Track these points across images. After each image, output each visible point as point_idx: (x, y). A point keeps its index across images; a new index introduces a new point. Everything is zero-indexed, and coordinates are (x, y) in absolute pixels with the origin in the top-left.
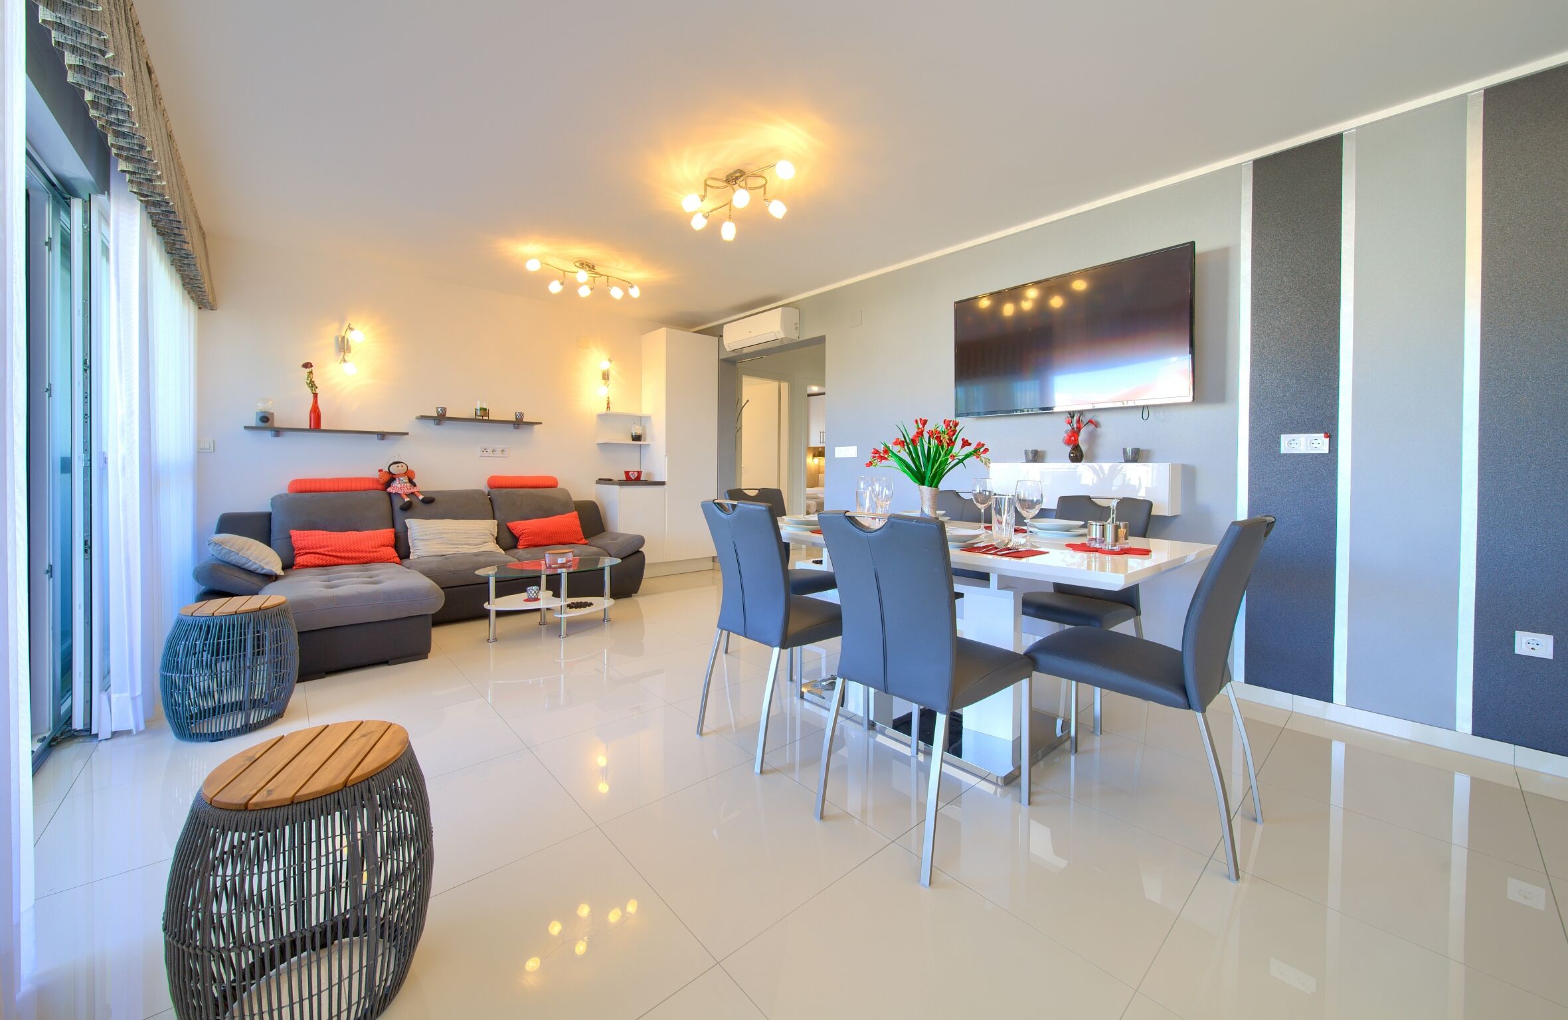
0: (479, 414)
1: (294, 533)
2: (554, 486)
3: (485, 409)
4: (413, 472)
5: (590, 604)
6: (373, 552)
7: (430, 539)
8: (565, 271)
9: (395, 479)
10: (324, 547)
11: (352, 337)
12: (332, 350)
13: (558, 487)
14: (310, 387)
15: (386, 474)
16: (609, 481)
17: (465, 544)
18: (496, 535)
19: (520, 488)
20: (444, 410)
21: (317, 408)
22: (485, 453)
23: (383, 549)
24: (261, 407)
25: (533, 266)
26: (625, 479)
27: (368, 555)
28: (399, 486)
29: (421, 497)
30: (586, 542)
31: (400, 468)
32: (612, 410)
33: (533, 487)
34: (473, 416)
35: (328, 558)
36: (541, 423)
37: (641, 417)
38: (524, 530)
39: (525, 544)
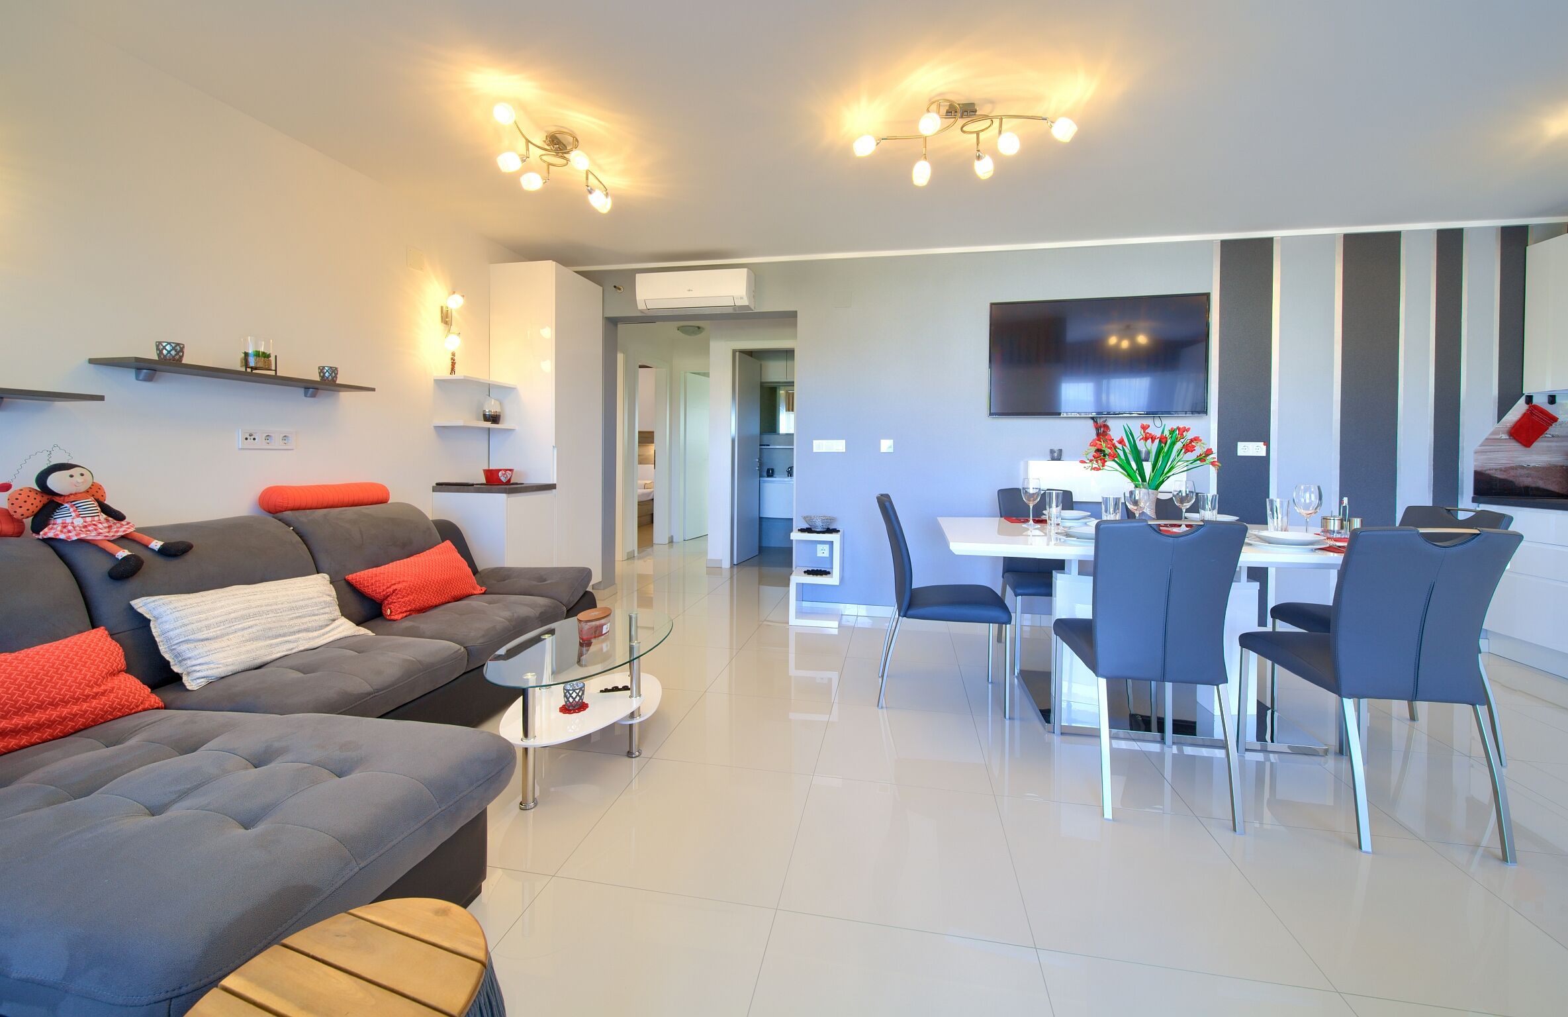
0: (251, 364)
2: (384, 501)
3: (266, 356)
4: (107, 488)
8: (528, 142)
9: (59, 507)
15: (33, 495)
18: (339, 602)
20: (177, 350)
22: (250, 441)
23: (108, 685)
26: (484, 481)
27: (85, 706)
28: (78, 522)
29: (156, 544)
30: (482, 589)
31: (69, 479)
32: (460, 373)
34: (238, 367)
36: (373, 390)
38: (395, 584)
39: (405, 609)
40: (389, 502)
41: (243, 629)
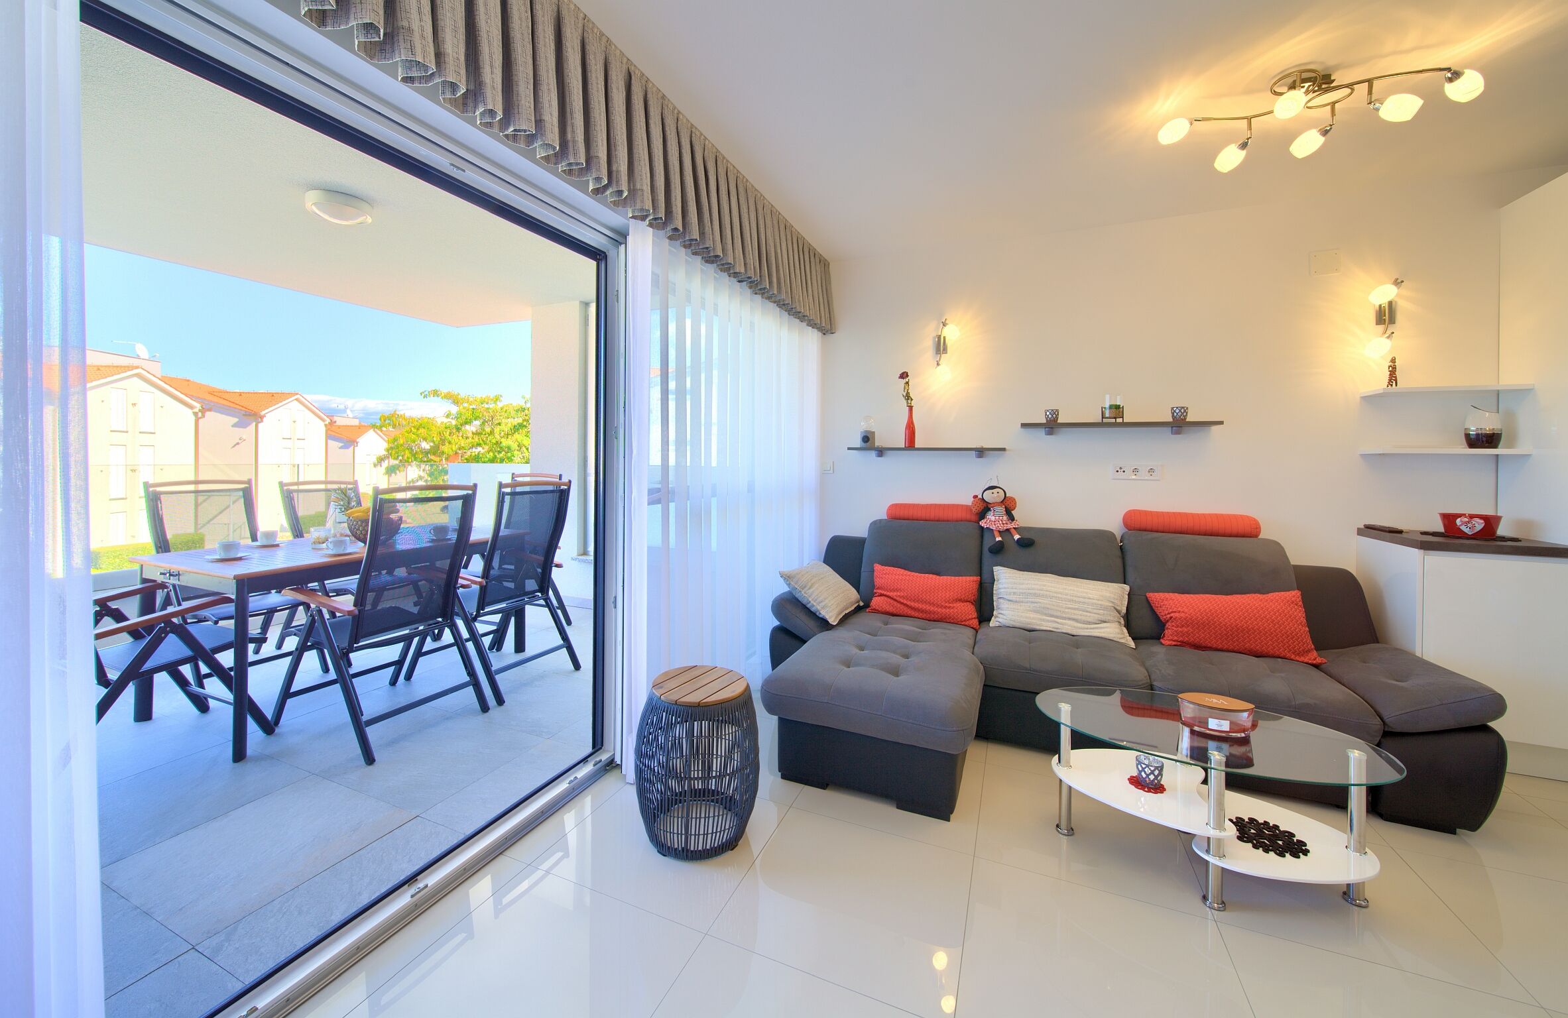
0: (1107, 415)
1: (877, 567)
2: (1251, 535)
3: (1118, 407)
4: (1013, 500)
5: (1296, 848)
6: (945, 607)
7: (1019, 602)
8: (1249, 119)
9: (989, 510)
10: (897, 590)
11: (952, 333)
12: (931, 352)
13: (1261, 536)
14: (906, 399)
15: (979, 502)
16: (1392, 534)
17: (1070, 619)
18: (1124, 611)
19: (1181, 533)
20: (1055, 413)
21: (912, 423)
22: (1122, 473)
23: (958, 605)
24: (863, 426)
25: (1173, 133)
28: (994, 520)
29: (1017, 537)
30: (1319, 660)
31: (995, 495)
32: (1404, 382)
33: (1205, 534)
34: (1098, 419)
35: (899, 605)
36: (1221, 423)
37: (1498, 393)
38: (1175, 612)
39: (1176, 638)
40: (1259, 537)
41: (1032, 602)
